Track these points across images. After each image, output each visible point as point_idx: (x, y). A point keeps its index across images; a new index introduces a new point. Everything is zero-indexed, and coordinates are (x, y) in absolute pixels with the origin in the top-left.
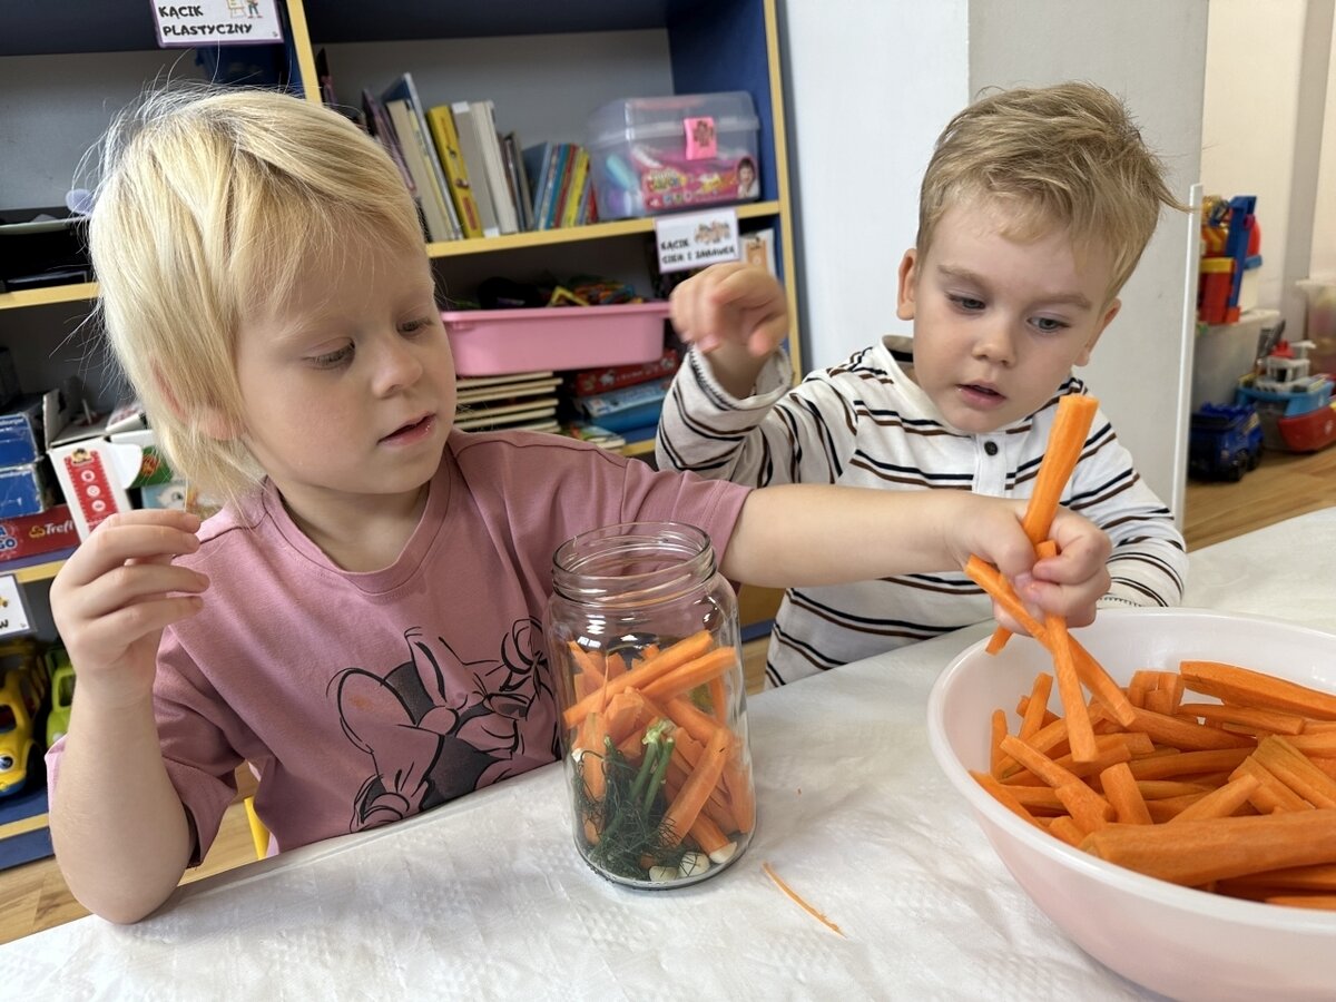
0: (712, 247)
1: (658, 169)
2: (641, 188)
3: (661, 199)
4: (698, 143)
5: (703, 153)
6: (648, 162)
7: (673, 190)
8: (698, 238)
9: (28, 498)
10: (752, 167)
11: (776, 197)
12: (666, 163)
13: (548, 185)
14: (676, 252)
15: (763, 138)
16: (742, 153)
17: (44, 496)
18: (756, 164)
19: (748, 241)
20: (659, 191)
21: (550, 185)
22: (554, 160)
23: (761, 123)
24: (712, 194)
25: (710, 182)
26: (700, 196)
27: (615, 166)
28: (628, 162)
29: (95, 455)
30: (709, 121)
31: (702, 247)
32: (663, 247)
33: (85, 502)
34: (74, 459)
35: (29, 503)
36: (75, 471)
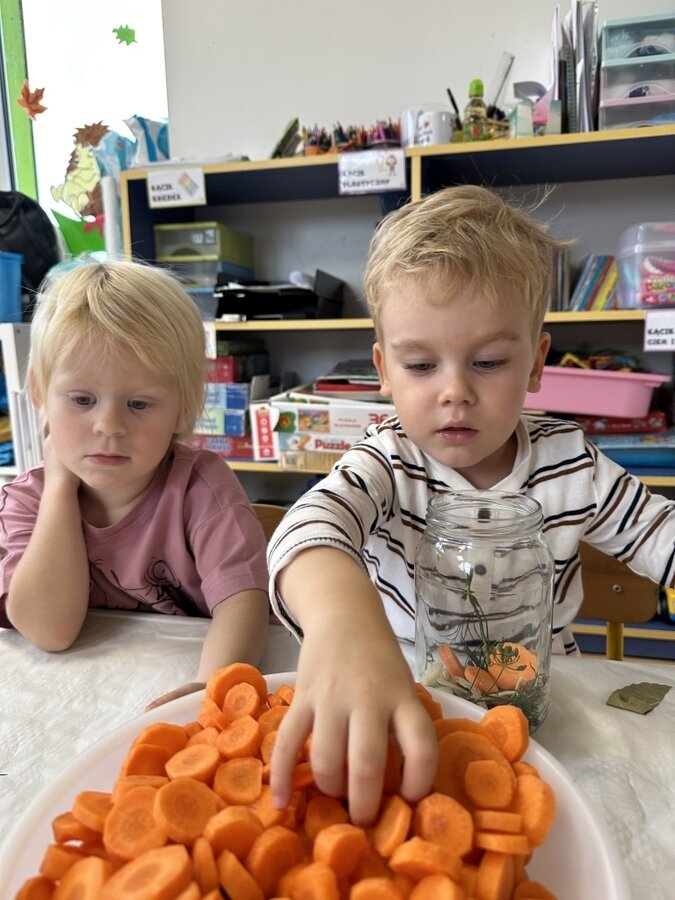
1: (659, 275)
2: (642, 288)
3: (656, 297)
6: (652, 269)
7: (669, 291)
9: (239, 428)
12: (666, 270)
13: (585, 283)
14: (662, 337)
20: (654, 291)
21: (587, 283)
22: (594, 266)
29: (266, 409)
32: (650, 332)
33: (260, 435)
34: (261, 412)
35: (239, 431)
36: (259, 418)
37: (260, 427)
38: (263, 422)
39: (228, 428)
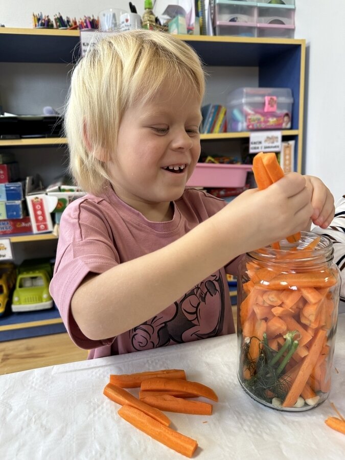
0: (271, 145)
1: (253, 114)
2: (246, 121)
3: (253, 125)
4: (270, 106)
5: (271, 109)
6: (250, 111)
7: (258, 123)
8: (266, 141)
9: (18, 213)
10: (289, 117)
11: (297, 128)
12: (256, 113)
13: (209, 120)
14: (257, 146)
15: (294, 107)
16: (285, 111)
17: (23, 213)
18: (290, 115)
19: (285, 144)
20: (252, 123)
22: (213, 110)
23: (294, 100)
24: (272, 125)
25: (272, 121)
26: (268, 126)
27: (236, 113)
28: (242, 112)
29: (41, 200)
30: (275, 98)
31: (267, 144)
32: (252, 143)
33: (36, 216)
34: (35, 200)
35: (18, 215)
36: (34, 205)
37: (35, 211)
38: (38, 207)
39: (9, 214)
